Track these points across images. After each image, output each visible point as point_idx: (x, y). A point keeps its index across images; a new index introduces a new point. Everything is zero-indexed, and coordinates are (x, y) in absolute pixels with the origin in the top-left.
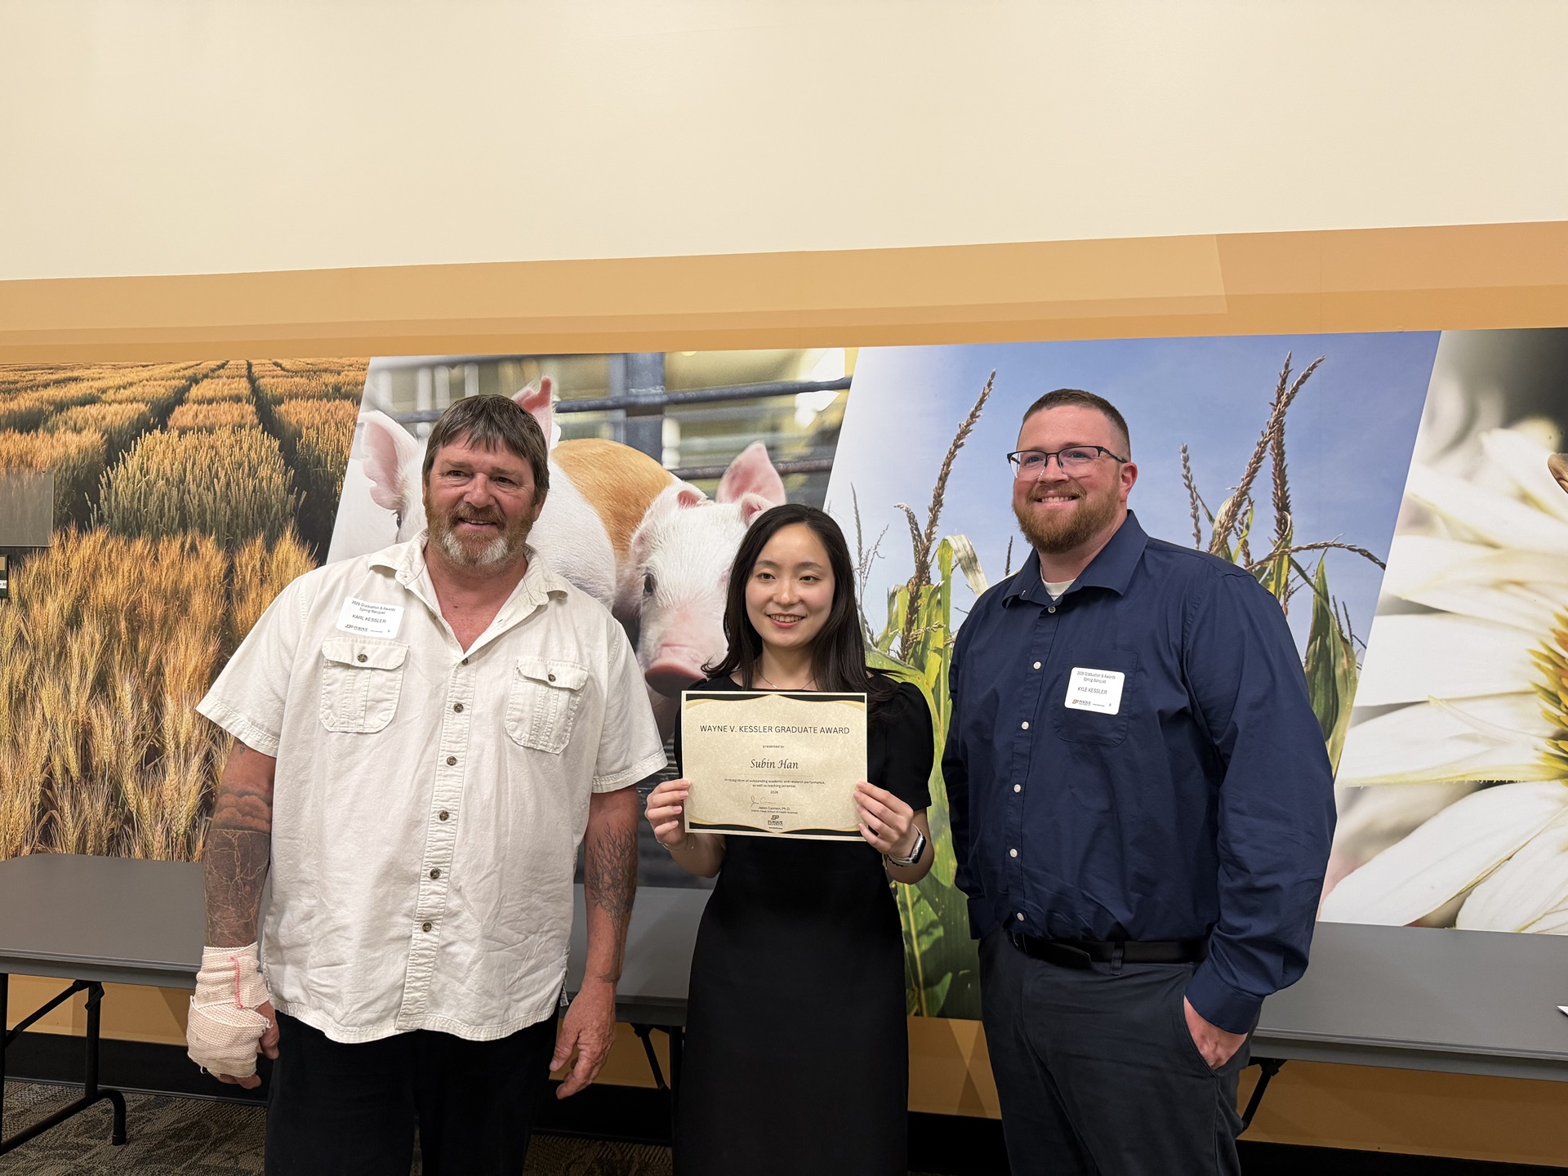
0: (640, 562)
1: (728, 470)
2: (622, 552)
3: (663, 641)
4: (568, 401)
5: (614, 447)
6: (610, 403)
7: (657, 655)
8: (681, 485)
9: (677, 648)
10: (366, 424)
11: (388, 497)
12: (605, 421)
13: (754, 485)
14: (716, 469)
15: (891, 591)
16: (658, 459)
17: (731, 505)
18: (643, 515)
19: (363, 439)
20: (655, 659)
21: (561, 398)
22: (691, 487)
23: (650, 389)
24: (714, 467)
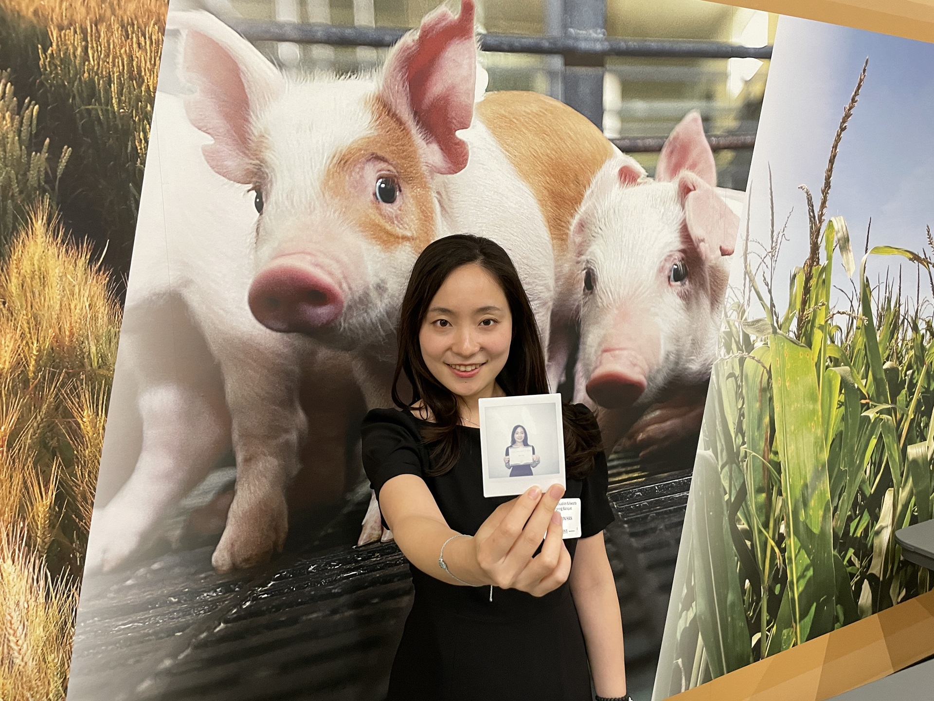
0: (580, 254)
1: (667, 143)
2: (560, 242)
3: (603, 347)
4: (496, 35)
5: (551, 105)
6: (546, 44)
7: (598, 363)
8: (621, 159)
9: (617, 352)
10: (184, 33)
11: (235, 162)
12: (539, 69)
13: (690, 162)
14: (656, 140)
15: (793, 274)
16: (599, 124)
17: (669, 183)
18: (583, 195)
19: (180, 59)
20: (596, 368)
21: (487, 29)
22: (632, 162)
23: (591, 31)
24: (653, 138)
